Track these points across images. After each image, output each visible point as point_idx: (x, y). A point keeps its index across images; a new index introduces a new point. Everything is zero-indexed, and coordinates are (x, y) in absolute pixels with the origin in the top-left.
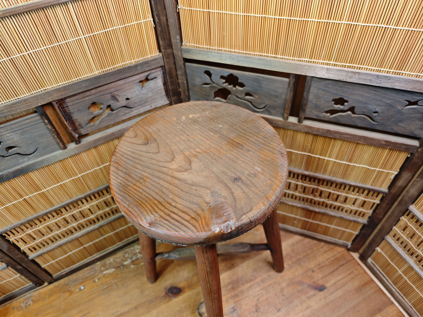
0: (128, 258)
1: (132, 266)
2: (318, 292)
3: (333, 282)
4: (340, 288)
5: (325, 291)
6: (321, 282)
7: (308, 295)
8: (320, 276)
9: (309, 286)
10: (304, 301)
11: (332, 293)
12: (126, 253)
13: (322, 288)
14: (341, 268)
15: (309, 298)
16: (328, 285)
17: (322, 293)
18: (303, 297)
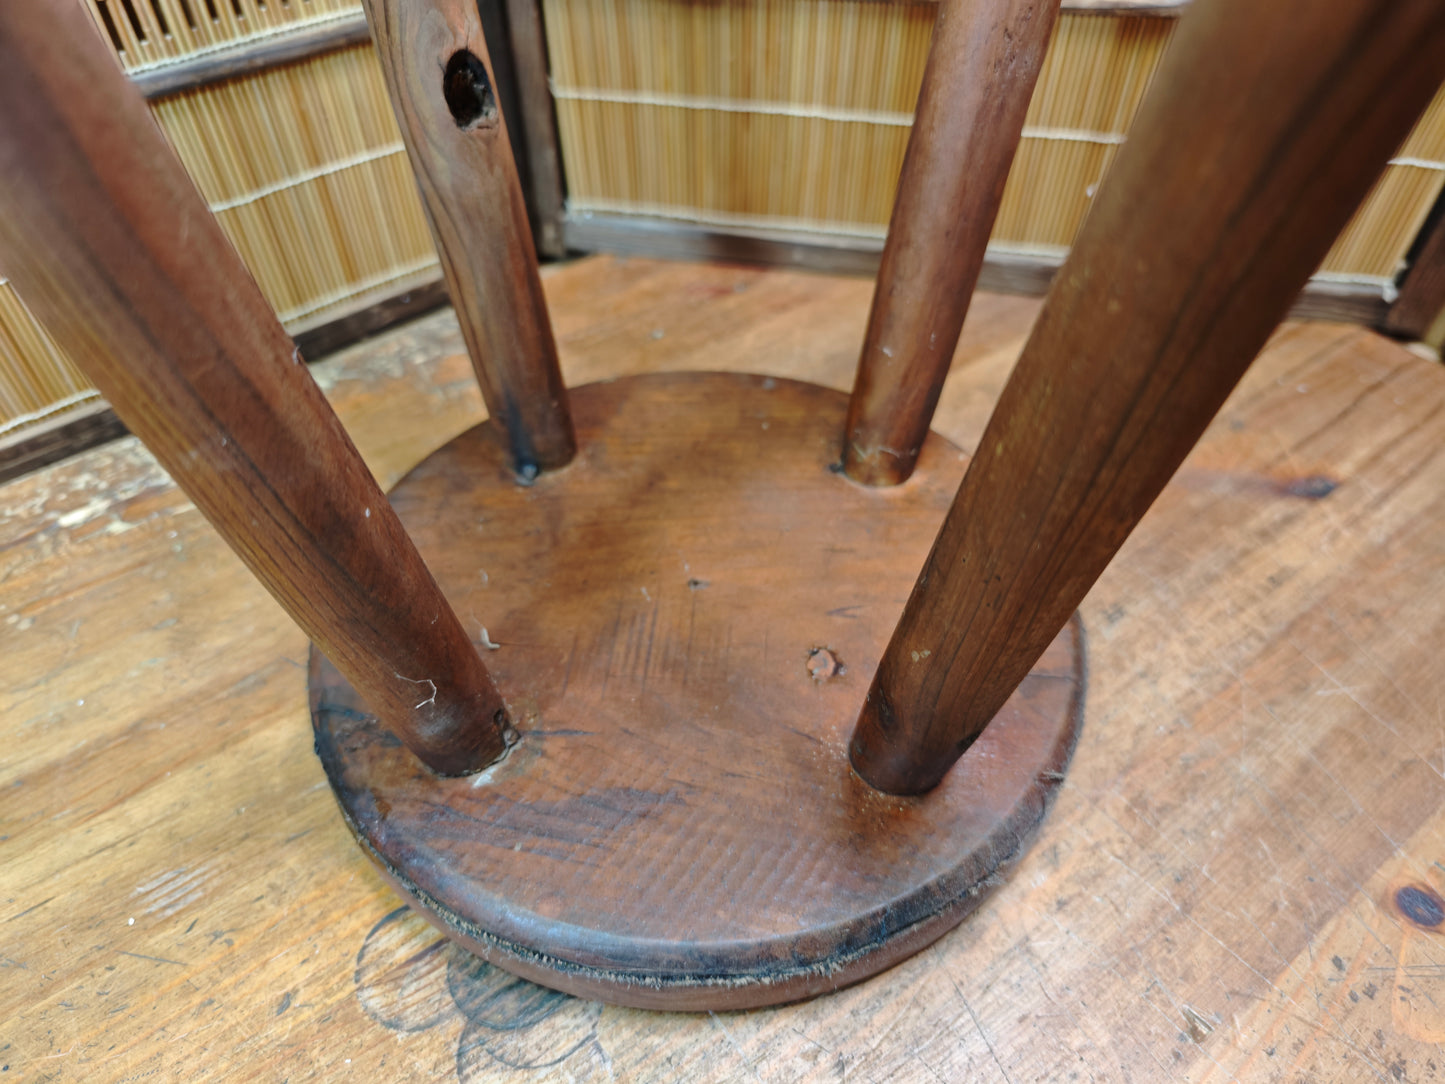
0: (92, 491)
1: (117, 527)
2: (1302, 505)
3: (1362, 452)
4: (1413, 474)
5: (1340, 495)
6: (1298, 465)
7: (1253, 524)
8: (1286, 439)
9: (1244, 485)
10: (1245, 553)
11: (1385, 497)
12: (78, 471)
13: (1318, 485)
14: (1374, 397)
15: (1265, 535)
16: (1343, 469)
17: (1325, 506)
18: (1234, 537)
